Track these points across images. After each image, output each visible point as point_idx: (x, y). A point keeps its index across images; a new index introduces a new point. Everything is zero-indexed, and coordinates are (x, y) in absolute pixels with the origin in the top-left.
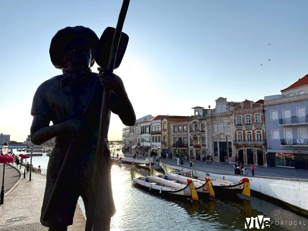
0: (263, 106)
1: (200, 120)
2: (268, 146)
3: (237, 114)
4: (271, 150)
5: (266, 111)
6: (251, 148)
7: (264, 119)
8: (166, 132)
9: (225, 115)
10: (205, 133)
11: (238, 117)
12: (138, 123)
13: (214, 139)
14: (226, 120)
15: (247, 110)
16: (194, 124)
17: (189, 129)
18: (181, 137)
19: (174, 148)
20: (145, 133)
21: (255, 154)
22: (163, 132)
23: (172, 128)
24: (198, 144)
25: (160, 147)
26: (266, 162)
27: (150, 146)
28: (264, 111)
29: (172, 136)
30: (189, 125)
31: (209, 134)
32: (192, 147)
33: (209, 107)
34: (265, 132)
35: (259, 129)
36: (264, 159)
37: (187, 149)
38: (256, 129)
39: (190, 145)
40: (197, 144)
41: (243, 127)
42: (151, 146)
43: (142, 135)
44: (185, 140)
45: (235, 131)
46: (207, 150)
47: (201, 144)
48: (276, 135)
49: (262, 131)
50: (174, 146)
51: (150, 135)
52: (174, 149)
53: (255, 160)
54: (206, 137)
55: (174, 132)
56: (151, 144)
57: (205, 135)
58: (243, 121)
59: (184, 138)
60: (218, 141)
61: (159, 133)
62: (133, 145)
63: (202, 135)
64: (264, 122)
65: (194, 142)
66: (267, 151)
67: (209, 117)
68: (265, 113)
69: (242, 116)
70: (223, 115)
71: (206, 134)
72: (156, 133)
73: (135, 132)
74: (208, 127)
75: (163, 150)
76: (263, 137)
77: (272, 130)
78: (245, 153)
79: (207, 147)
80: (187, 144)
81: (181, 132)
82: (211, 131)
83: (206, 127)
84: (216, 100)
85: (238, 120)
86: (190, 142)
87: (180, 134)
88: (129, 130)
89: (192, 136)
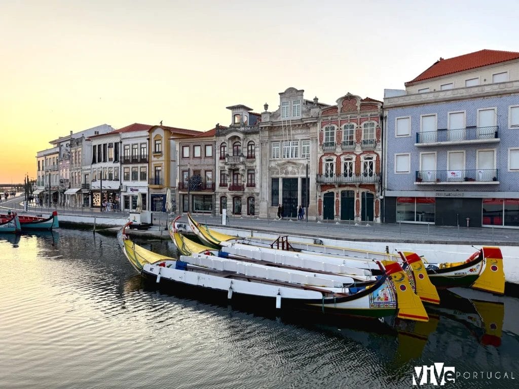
0: (382, 107)
1: (246, 133)
2: (386, 185)
3: (327, 123)
4: (392, 191)
5: (386, 117)
6: (351, 189)
7: (380, 133)
8: (163, 158)
9: (299, 125)
10: (255, 161)
11: (327, 129)
12: (84, 140)
13: (273, 173)
14: (299, 135)
15: (349, 116)
16: (230, 141)
17: (218, 151)
18: (198, 168)
19: (180, 192)
20: (105, 161)
21: (358, 201)
22: (153, 159)
23: (178, 149)
24: (237, 184)
25: (145, 191)
26: (379, 215)
27: (117, 188)
28: (382, 118)
29: (178, 167)
30: (218, 144)
31: (264, 163)
32: (226, 190)
33: (266, 106)
34: (381, 158)
35: (370, 152)
36: (374, 208)
37: (213, 193)
38: (362, 154)
39: (221, 185)
40: (235, 182)
41: (337, 150)
42: (120, 189)
43: (94, 166)
44: (209, 175)
45: (319, 156)
46: (258, 194)
47: (246, 184)
48: (403, 165)
49: (375, 157)
50: (181, 187)
51: (118, 164)
52: (180, 194)
53: (358, 212)
54: (258, 168)
55: (183, 157)
56: (121, 184)
57: (254, 164)
58: (339, 137)
59: (206, 171)
60: (281, 176)
61: (144, 160)
62: (69, 188)
63: (248, 164)
64: (381, 139)
65: (229, 179)
66: (381, 195)
67: (265, 127)
68: (385, 121)
69: (336, 127)
70: (295, 125)
71: (257, 162)
72: (134, 161)
73: (74, 158)
74: (262, 150)
75: (153, 197)
76: (377, 167)
77: (396, 154)
78: (338, 199)
79: (257, 189)
80: (214, 185)
81: (200, 158)
82: (268, 156)
83: (257, 149)
84: (280, 94)
85: (327, 134)
86: (221, 179)
87: (196, 162)
88: (57, 155)
89: (227, 167)
